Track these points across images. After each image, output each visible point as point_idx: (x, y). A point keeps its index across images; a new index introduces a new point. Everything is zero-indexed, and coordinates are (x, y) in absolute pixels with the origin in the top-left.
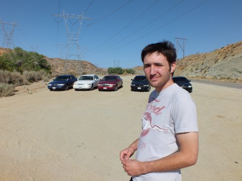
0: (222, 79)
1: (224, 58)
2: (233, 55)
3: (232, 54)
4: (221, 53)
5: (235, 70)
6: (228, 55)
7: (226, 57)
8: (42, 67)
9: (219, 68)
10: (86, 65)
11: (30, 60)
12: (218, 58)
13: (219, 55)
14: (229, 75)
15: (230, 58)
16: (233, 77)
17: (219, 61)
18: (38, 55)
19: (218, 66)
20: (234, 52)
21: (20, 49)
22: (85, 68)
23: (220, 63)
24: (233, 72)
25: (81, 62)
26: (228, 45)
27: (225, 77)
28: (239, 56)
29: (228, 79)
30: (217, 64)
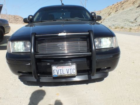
0: (116, 28)
1: (116, 12)
2: (124, 9)
3: (122, 8)
4: (112, 9)
5: (128, 20)
6: (119, 9)
7: (117, 10)
9: (112, 19)
10: (18, 19)
12: (111, 12)
13: (112, 10)
14: (122, 25)
15: (120, 11)
16: (126, 27)
17: (112, 14)
19: (111, 18)
20: (123, 6)
22: (17, 20)
23: (112, 16)
24: (125, 22)
25: (14, 16)
26: (117, 3)
27: (118, 26)
28: (128, 9)
29: (122, 28)
30: (110, 16)
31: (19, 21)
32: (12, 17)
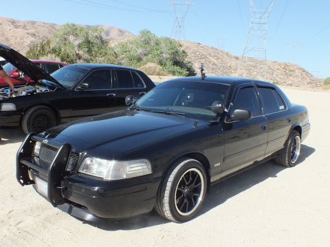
8: (176, 63)
10: (293, 71)
11: (157, 50)
18: (171, 43)
21: (148, 32)
31: (294, 77)
32: (279, 68)
